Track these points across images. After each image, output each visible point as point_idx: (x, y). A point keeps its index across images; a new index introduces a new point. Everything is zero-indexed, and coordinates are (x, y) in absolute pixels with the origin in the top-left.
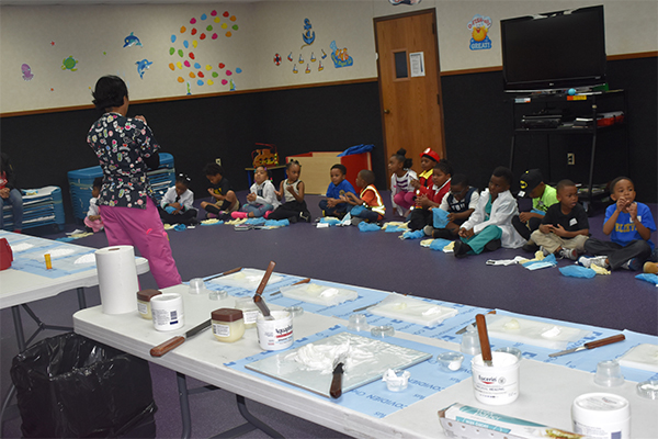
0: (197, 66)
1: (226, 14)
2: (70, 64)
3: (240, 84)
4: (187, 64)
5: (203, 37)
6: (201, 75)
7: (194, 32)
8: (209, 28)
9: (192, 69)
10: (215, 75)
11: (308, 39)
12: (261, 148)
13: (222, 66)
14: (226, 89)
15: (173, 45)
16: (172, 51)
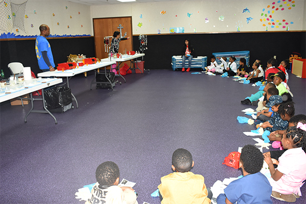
1: (290, 0)
3: (291, 28)
4: (268, 19)
5: (277, 9)
6: (273, 24)
7: (273, 7)
8: (281, 6)
9: (270, 21)
10: (280, 24)
13: (284, 21)
14: (284, 30)
15: (263, 12)
16: (262, 15)
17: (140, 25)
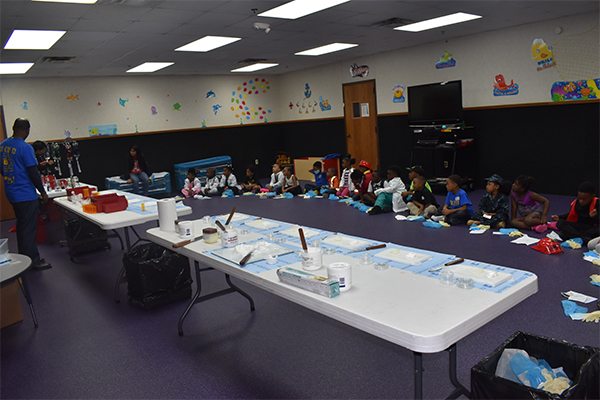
0: (247, 108)
1: (263, 80)
2: (177, 107)
3: (270, 119)
4: (241, 107)
5: (250, 93)
6: (248, 113)
7: (245, 90)
8: (254, 88)
9: (244, 110)
10: (256, 114)
11: (308, 95)
12: (281, 154)
13: (260, 109)
14: (262, 121)
15: (233, 97)
16: (233, 100)
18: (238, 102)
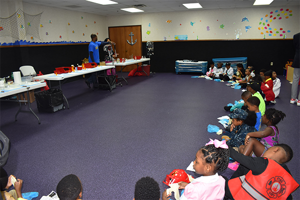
0: (270, 29)
1: (287, 10)
3: (288, 36)
4: (266, 28)
5: (275, 18)
6: (271, 32)
7: (271, 17)
8: (278, 15)
9: (268, 30)
10: (277, 32)
13: (281, 29)
14: (282, 38)
15: (261, 21)
16: (260, 23)
17: (148, 33)
18: (264, 24)
